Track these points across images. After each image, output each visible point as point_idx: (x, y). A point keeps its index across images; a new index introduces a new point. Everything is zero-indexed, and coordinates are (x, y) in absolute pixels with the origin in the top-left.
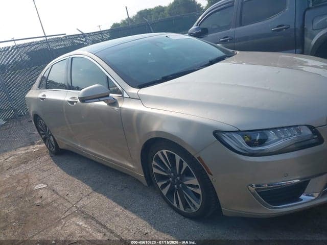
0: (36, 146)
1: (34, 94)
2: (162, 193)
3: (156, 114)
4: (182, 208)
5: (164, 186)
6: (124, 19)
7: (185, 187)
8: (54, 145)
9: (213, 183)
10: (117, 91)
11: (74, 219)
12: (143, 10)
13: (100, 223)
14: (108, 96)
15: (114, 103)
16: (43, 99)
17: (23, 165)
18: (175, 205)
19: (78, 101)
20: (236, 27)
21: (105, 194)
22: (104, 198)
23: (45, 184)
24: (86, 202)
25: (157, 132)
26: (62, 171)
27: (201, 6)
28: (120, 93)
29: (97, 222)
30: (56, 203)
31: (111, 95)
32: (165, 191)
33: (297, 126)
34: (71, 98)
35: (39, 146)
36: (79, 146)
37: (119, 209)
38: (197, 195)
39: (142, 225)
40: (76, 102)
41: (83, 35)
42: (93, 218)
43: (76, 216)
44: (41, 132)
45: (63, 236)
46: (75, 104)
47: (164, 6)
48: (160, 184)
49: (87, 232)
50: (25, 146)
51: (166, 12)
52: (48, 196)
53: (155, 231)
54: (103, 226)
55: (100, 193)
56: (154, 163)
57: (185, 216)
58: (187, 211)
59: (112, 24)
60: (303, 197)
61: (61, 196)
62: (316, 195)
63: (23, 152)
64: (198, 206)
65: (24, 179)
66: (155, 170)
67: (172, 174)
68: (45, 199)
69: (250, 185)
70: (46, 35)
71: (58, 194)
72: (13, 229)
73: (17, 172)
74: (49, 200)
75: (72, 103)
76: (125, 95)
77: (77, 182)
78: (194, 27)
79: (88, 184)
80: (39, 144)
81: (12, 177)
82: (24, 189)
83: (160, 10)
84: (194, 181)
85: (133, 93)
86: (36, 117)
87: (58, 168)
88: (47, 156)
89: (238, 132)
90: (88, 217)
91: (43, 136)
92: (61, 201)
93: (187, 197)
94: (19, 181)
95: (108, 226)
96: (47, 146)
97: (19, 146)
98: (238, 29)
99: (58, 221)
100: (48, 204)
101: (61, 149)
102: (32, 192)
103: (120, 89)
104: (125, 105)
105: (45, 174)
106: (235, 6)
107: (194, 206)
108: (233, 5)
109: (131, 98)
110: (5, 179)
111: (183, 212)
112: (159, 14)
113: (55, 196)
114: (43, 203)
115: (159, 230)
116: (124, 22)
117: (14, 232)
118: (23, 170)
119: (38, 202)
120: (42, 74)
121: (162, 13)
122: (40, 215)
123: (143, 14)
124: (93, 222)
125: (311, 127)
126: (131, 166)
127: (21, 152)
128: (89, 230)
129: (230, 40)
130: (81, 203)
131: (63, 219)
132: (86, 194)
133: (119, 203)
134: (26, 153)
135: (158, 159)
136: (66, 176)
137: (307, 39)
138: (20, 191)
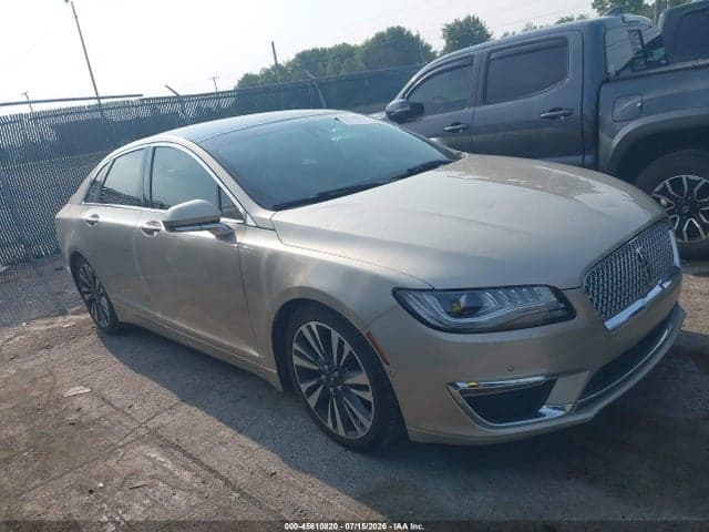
0: (69, 317)
1: (75, 211)
2: (307, 403)
3: (300, 256)
4: (341, 431)
5: (311, 391)
6: (268, 67)
7: (346, 389)
8: (108, 314)
9: (391, 379)
10: (235, 214)
11: (141, 448)
12: (308, 51)
13: (190, 456)
14: (218, 221)
15: (228, 235)
16: (92, 223)
17: (42, 352)
18: (330, 425)
19: (163, 228)
20: (475, 105)
21: (202, 407)
22: (200, 413)
23: (86, 386)
24: (165, 419)
25: (301, 289)
26: (121, 365)
27: (432, 51)
28: (240, 217)
29: (185, 453)
30: (109, 420)
31: (223, 220)
32: (313, 401)
33: (534, 286)
34: (149, 223)
35: (78, 317)
36: (159, 315)
37: (227, 433)
38: (367, 404)
39: (268, 460)
40: (158, 230)
41: (179, 99)
42: (177, 447)
43: (146, 443)
44: (84, 289)
45: (118, 475)
46: (155, 233)
47: (353, 45)
48: (304, 387)
49: (165, 470)
50: (47, 316)
51: (357, 57)
52: (92, 409)
53: (290, 470)
54: (195, 460)
55: (192, 405)
56: (296, 346)
57: (347, 445)
58: (351, 436)
59: (242, 76)
60: (544, 409)
61: (117, 409)
62: (568, 407)
63: (43, 328)
64: (368, 425)
65: (46, 376)
66: (297, 361)
67: (326, 367)
68: (88, 412)
69: (450, 384)
70: (101, 95)
71: (112, 405)
72: (24, 463)
73: (31, 364)
74: (95, 415)
75: (150, 232)
76: (250, 222)
77: (150, 385)
78: (397, 100)
79: (170, 389)
80: (77, 313)
81: (21, 373)
82: (46, 395)
83: (344, 52)
84: (362, 378)
85: (264, 219)
86: (76, 258)
87: (114, 359)
88: (94, 337)
89: (432, 291)
90: (167, 445)
91: (87, 297)
92: (118, 417)
93: (351, 410)
94: (34, 380)
95: (204, 460)
96: (93, 317)
97: (34, 316)
98: (478, 109)
99: (112, 450)
100: (93, 422)
101: (121, 323)
102: (59, 400)
103: (241, 210)
104: (249, 240)
105: (88, 369)
106: (474, 67)
107: (362, 425)
108: (471, 64)
109: (260, 227)
110: (6, 376)
111: (342, 438)
112: (342, 61)
113: (106, 408)
114: (83, 420)
115: (297, 468)
116: (267, 73)
117: (26, 467)
118: (43, 360)
119: (73, 417)
120: (92, 175)
121: (349, 59)
122: (77, 439)
123: (309, 59)
124: (177, 453)
125: (555, 291)
126: (255, 354)
127: (40, 327)
128: (169, 466)
129: (464, 129)
130: (157, 421)
131: (121, 447)
132: (167, 407)
133: (229, 424)
134: (48, 330)
135: (302, 340)
136: (129, 373)
137: (604, 137)
138: (37, 398)
